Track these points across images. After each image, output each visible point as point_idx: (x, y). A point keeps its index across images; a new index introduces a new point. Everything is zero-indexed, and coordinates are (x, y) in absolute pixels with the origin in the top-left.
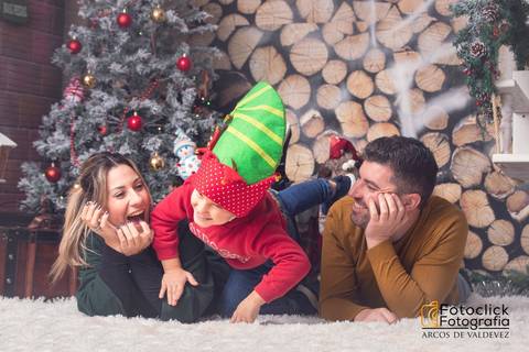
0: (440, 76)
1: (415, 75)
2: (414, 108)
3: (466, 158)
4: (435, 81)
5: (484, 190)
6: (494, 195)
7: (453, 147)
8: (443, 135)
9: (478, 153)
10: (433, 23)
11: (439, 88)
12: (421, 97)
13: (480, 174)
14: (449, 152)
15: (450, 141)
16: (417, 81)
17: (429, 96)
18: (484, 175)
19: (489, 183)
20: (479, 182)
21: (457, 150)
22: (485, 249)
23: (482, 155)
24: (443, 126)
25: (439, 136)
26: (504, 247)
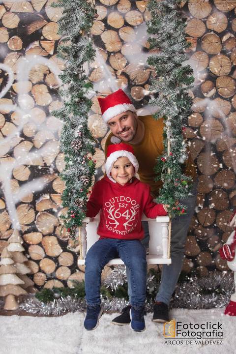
0: (28, 172)
1: (12, 171)
2: (13, 190)
3: (44, 218)
4: (25, 174)
5: (55, 236)
6: (61, 239)
7: (37, 212)
8: (30, 205)
9: (51, 215)
10: (22, 141)
11: (27, 179)
12: (17, 184)
13: (53, 228)
14: (34, 215)
15: (35, 209)
16: (14, 174)
17: (21, 183)
18: (55, 227)
19: (58, 232)
20: (52, 232)
21: (39, 214)
22: (57, 268)
23: (53, 216)
24: (30, 200)
25: (28, 206)
26: (68, 267)
